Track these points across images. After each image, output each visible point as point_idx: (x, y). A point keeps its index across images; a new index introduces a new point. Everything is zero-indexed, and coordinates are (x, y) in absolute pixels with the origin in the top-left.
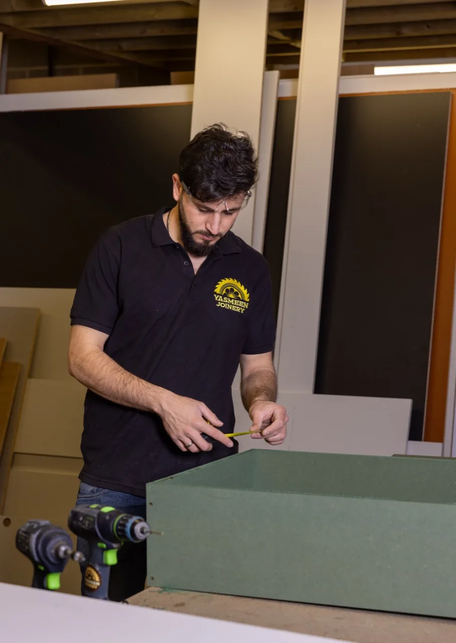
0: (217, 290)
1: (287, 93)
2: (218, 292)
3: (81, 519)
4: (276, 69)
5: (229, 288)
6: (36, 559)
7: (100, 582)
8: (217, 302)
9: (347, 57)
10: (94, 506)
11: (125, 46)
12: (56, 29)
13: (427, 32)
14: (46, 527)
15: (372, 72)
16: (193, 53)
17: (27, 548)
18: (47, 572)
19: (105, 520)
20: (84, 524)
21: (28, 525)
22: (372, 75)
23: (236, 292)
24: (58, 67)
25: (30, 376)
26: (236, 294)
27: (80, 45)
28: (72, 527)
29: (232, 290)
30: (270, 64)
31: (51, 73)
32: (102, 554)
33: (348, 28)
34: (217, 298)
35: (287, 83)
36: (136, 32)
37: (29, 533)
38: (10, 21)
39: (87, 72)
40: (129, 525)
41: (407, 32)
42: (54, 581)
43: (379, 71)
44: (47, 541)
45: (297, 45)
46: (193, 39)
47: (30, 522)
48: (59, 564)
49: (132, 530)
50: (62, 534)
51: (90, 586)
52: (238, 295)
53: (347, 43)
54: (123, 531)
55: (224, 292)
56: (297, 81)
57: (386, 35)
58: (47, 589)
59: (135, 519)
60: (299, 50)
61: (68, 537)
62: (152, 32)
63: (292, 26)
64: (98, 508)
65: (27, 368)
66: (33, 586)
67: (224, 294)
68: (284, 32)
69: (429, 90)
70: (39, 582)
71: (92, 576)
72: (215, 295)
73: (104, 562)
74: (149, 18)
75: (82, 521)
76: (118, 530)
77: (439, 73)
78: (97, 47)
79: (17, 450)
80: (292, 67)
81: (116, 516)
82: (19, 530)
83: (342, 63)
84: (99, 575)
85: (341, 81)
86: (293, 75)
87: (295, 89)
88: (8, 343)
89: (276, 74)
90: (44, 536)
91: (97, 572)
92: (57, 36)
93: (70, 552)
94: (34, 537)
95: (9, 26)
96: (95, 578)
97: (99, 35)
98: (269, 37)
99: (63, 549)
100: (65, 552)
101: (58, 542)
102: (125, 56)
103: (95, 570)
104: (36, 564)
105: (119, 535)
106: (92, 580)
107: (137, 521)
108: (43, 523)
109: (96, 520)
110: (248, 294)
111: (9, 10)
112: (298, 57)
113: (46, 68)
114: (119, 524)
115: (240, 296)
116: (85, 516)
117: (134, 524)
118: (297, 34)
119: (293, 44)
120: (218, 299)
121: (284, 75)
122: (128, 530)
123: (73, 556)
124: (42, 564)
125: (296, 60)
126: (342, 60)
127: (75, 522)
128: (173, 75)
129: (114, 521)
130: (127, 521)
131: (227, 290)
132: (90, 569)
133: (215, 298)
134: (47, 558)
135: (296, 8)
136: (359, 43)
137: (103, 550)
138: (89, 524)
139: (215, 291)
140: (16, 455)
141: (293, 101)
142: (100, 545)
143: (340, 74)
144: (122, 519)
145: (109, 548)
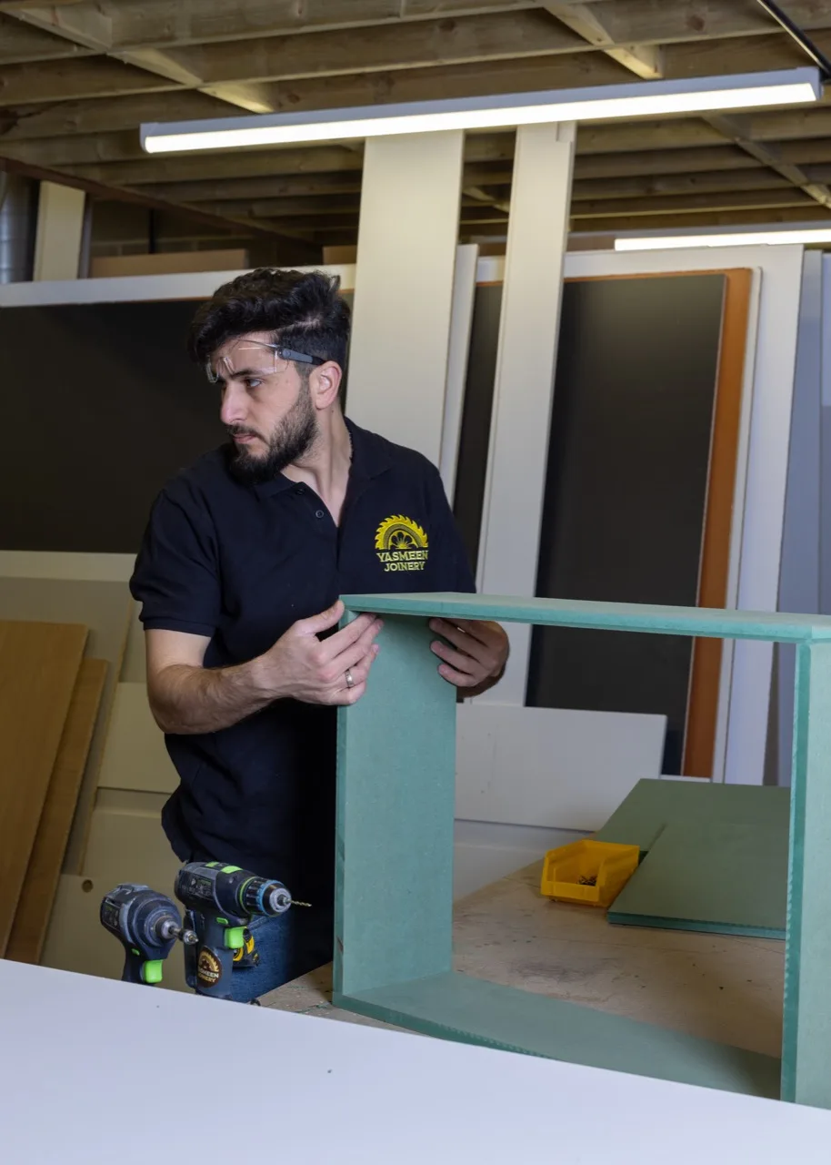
0: (380, 545)
1: (489, 277)
2: (381, 548)
3: (193, 882)
4: (474, 242)
5: (395, 534)
6: (130, 939)
7: (220, 973)
8: (384, 565)
9: (576, 225)
10: (212, 864)
11: (258, 210)
12: (160, 186)
13: (691, 189)
14: (144, 894)
15: (611, 246)
16: (353, 219)
17: (116, 924)
18: (144, 959)
19: (228, 884)
20: (197, 890)
21: (118, 890)
22: (612, 251)
23: (407, 537)
24: (162, 240)
25: (121, 679)
26: (408, 539)
27: (195, 208)
28: (180, 894)
29: (400, 535)
30: (465, 235)
31: (153, 249)
32: (224, 931)
33: (578, 184)
34: (381, 558)
35: (490, 263)
36: (273, 190)
37: (118, 901)
38: (96, 175)
39: (204, 247)
40: (261, 892)
41: (662, 188)
42: (154, 971)
43: (622, 244)
44: (144, 914)
45: (504, 208)
46: (355, 199)
47: (121, 887)
48: (161, 948)
49: (266, 900)
50: (166, 904)
51: (206, 978)
52: (410, 541)
53: (575, 205)
54: (253, 901)
55: (390, 543)
56: (504, 259)
57: (632, 192)
58: (145, 983)
59: (270, 883)
60: (506, 215)
61: (175, 908)
62: (296, 189)
63: (498, 180)
64: (217, 868)
65: (117, 668)
66: (124, 979)
67: (392, 546)
68: (485, 189)
69: (694, 272)
70: (133, 973)
71: (208, 965)
72: (378, 554)
73: (226, 944)
74: (293, 171)
75: (194, 886)
76: (246, 900)
77: (708, 247)
78: (218, 212)
79: (101, 784)
80: (496, 239)
81: (243, 879)
82: (105, 899)
83: (570, 233)
84: (218, 963)
85: (567, 259)
86: (499, 250)
87: (501, 270)
88: (90, 633)
89: (473, 249)
90: (141, 905)
91: (216, 959)
92: (162, 196)
93: (177, 930)
94: (126, 907)
95: (91, 182)
96: (213, 967)
97: (220, 193)
98: (464, 197)
99: (167, 925)
100: (170, 930)
101: (161, 915)
102: (258, 225)
103: (213, 956)
104: (128, 947)
105: (247, 907)
106: (209, 970)
107: (273, 887)
108: (139, 888)
109: (215, 884)
110: (426, 536)
111: (94, 159)
112: (506, 225)
113: (145, 241)
114: (247, 891)
115: (414, 542)
116: (199, 878)
117: (269, 891)
118: (504, 192)
119: (498, 206)
120: (384, 559)
121: (486, 251)
122: (260, 899)
123: (181, 936)
124: (138, 947)
125: (502, 229)
126: (568, 230)
127: (184, 887)
128: (326, 250)
129: (241, 886)
130: (259, 886)
131: (394, 540)
132: (204, 954)
133: (379, 559)
134: (143, 937)
135: (502, 155)
136: (593, 205)
137: (225, 927)
138: (204, 891)
139: (377, 547)
140: (102, 791)
141: (497, 288)
142: (220, 920)
143: (565, 249)
144: (252, 884)
145: (233, 925)
